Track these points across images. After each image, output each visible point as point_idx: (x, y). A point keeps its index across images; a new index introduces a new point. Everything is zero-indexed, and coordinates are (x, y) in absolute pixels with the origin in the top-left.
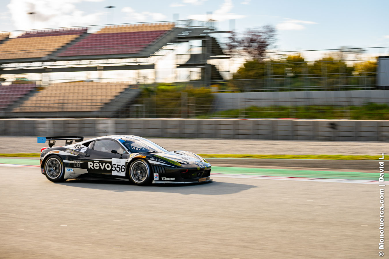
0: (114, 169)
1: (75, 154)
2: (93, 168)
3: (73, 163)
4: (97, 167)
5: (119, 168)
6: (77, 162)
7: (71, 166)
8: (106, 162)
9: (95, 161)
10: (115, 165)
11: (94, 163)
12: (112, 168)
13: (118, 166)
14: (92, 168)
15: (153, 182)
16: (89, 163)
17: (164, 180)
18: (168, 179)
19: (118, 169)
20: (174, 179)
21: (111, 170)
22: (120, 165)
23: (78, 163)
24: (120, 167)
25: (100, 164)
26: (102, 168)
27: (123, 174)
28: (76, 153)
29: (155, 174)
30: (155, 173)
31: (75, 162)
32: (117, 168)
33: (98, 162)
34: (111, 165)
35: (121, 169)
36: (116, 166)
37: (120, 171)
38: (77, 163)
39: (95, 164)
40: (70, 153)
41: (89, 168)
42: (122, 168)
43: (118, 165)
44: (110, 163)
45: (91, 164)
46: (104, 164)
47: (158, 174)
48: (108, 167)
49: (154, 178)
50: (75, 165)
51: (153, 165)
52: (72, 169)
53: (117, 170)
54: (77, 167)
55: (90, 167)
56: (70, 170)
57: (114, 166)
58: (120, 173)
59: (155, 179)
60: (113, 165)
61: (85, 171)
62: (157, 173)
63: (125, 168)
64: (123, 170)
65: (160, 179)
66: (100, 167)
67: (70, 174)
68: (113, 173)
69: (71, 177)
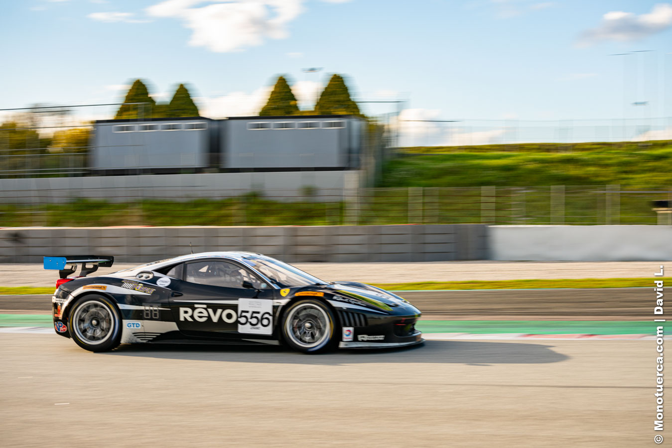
0: (243, 320)
1: (145, 292)
2: (192, 320)
3: (142, 311)
4: (200, 317)
5: (256, 317)
6: (151, 308)
7: (139, 315)
8: (224, 307)
9: (196, 306)
10: (247, 312)
11: (194, 309)
12: (239, 319)
13: (255, 315)
14: (190, 320)
15: (342, 345)
16: (182, 310)
17: (363, 341)
18: (372, 338)
19: (254, 321)
20: (381, 337)
21: (237, 322)
22: (258, 313)
23: (155, 310)
24: (259, 316)
25: (210, 311)
26: (215, 319)
27: (268, 331)
28: (147, 289)
29: (345, 329)
30: (346, 326)
31: (147, 308)
32: (252, 317)
33: (205, 306)
34: (237, 312)
35: (260, 321)
36: (249, 315)
37: (259, 325)
38: (151, 310)
39: (197, 311)
40: (134, 289)
41: (182, 319)
42: (262, 319)
43: (254, 312)
44: (235, 308)
45: (186, 312)
46: (219, 311)
47: (351, 329)
48: (229, 316)
49: (344, 336)
50: (147, 315)
51: (341, 310)
52: (139, 322)
53: (251, 324)
54: (151, 319)
56: (135, 325)
57: (244, 314)
58: (257, 328)
59: (346, 338)
60: (243, 312)
61: (172, 326)
62: (350, 326)
63: (271, 318)
64: (265, 322)
65: (355, 339)
66: (209, 317)
67: (134, 333)
68: (242, 329)
69: (136, 341)
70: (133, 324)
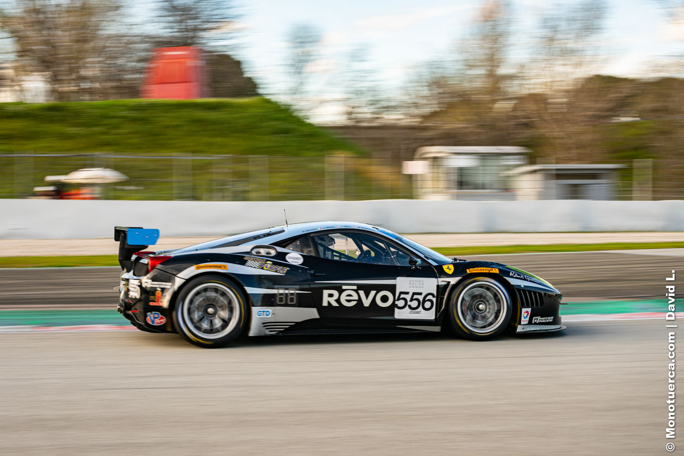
0: (401, 303)
1: (276, 272)
2: (338, 305)
3: (274, 295)
4: (348, 301)
5: (418, 300)
6: (287, 292)
7: (269, 301)
8: (379, 288)
9: (344, 287)
10: (407, 293)
11: (341, 291)
12: (397, 302)
13: (415, 297)
14: (335, 304)
15: (520, 329)
16: (326, 293)
17: (536, 324)
18: (543, 320)
19: (414, 304)
20: (551, 319)
21: (394, 305)
22: (420, 294)
23: (292, 294)
24: (421, 298)
25: (362, 293)
26: (367, 303)
27: (431, 315)
29: (524, 310)
31: (281, 291)
32: (412, 300)
33: (355, 287)
34: (394, 294)
35: (421, 304)
36: (408, 297)
37: (421, 308)
38: (287, 294)
39: (344, 294)
40: (262, 268)
41: (325, 304)
42: (424, 301)
43: (414, 294)
44: (392, 288)
45: (331, 295)
46: (373, 293)
47: (529, 310)
48: (384, 299)
49: (523, 319)
50: (281, 300)
51: (519, 288)
52: (270, 309)
53: (410, 307)
54: (286, 305)
55: (329, 303)
56: (265, 313)
57: (402, 296)
58: (418, 313)
60: (401, 293)
61: (312, 313)
62: (528, 306)
63: (434, 300)
64: (428, 305)
65: (531, 322)
66: (360, 300)
67: (264, 323)
68: (399, 314)
69: (264, 333)
70: (263, 311)
